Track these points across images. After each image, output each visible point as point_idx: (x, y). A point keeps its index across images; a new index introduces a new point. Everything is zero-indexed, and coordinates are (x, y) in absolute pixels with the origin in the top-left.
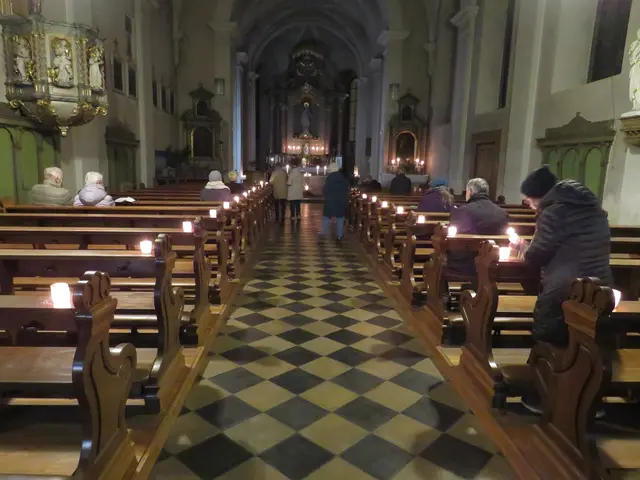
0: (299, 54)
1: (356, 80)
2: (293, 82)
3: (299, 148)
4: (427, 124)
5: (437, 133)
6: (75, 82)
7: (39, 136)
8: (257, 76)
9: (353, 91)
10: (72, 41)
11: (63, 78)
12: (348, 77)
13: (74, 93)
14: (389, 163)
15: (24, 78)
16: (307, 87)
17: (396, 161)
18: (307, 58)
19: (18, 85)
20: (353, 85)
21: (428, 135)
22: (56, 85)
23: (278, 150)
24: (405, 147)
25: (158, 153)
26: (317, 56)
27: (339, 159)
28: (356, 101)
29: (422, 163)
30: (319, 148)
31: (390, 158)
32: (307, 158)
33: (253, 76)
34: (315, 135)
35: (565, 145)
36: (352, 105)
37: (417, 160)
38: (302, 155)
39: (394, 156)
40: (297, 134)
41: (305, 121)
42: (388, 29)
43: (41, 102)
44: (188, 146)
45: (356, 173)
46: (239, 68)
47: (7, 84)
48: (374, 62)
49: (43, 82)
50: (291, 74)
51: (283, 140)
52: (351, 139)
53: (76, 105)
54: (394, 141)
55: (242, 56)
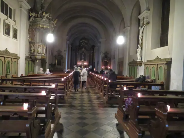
0: (81, 41)
1: (95, 48)
2: (80, 47)
3: (81, 63)
4: (110, 59)
5: (112, 61)
6: (41, 53)
7: (32, 62)
8: (71, 46)
9: (94, 50)
10: (41, 45)
11: (39, 52)
12: (93, 47)
13: (41, 54)
14: (102, 68)
15: (32, 52)
16: (83, 49)
17: (103, 67)
18: (84, 42)
19: (31, 53)
20: (94, 48)
21: (111, 62)
22: (38, 53)
23: (76, 64)
24: (106, 64)
25: (50, 65)
26: (86, 42)
27: (91, 66)
28: (95, 52)
29: (109, 68)
30: (86, 64)
31: (102, 66)
32: (83, 66)
33: (70, 46)
34: (85, 60)
35: (135, 65)
36: (94, 53)
37: (108, 67)
38: (82, 65)
39: (103, 66)
40: (81, 60)
41: (83, 57)
42: (101, 38)
43: (35, 56)
44: (56, 63)
45: (95, 70)
46: (67, 45)
47: (29, 53)
48: (99, 44)
49: (36, 53)
50: (79, 46)
51: (77, 61)
52: (94, 61)
53: (41, 57)
54: (103, 63)
55: (68, 42)
